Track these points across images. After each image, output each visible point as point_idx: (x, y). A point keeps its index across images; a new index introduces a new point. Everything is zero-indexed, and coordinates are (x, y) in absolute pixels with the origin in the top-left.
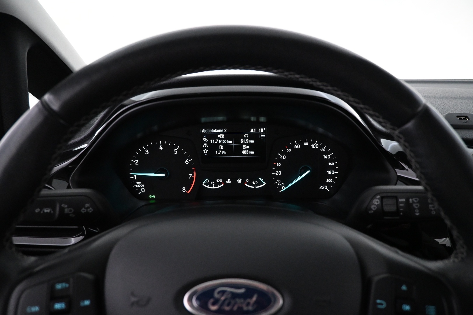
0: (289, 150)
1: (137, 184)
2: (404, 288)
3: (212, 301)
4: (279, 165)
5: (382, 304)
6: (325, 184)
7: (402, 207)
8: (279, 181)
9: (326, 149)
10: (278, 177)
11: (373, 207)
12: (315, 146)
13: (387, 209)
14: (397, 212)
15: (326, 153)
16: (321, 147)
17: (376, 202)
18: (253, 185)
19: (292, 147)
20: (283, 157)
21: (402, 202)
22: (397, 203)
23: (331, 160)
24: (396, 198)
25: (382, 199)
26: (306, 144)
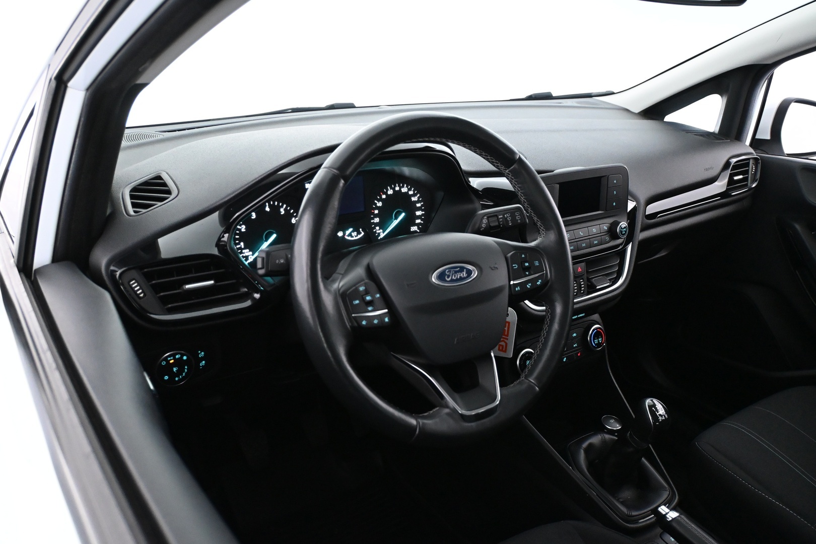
0: (384, 196)
1: (244, 253)
2: (523, 256)
3: (446, 277)
4: (376, 212)
5: (516, 266)
6: (415, 224)
7: (501, 221)
8: (377, 228)
9: (414, 191)
10: (376, 224)
11: (484, 226)
12: (404, 190)
13: (492, 225)
14: (498, 226)
15: (414, 195)
16: (409, 190)
17: (485, 221)
18: (352, 237)
19: (386, 193)
20: (380, 204)
21: (501, 218)
22: (498, 219)
23: (418, 202)
24: (497, 216)
25: (488, 217)
26: (397, 188)
